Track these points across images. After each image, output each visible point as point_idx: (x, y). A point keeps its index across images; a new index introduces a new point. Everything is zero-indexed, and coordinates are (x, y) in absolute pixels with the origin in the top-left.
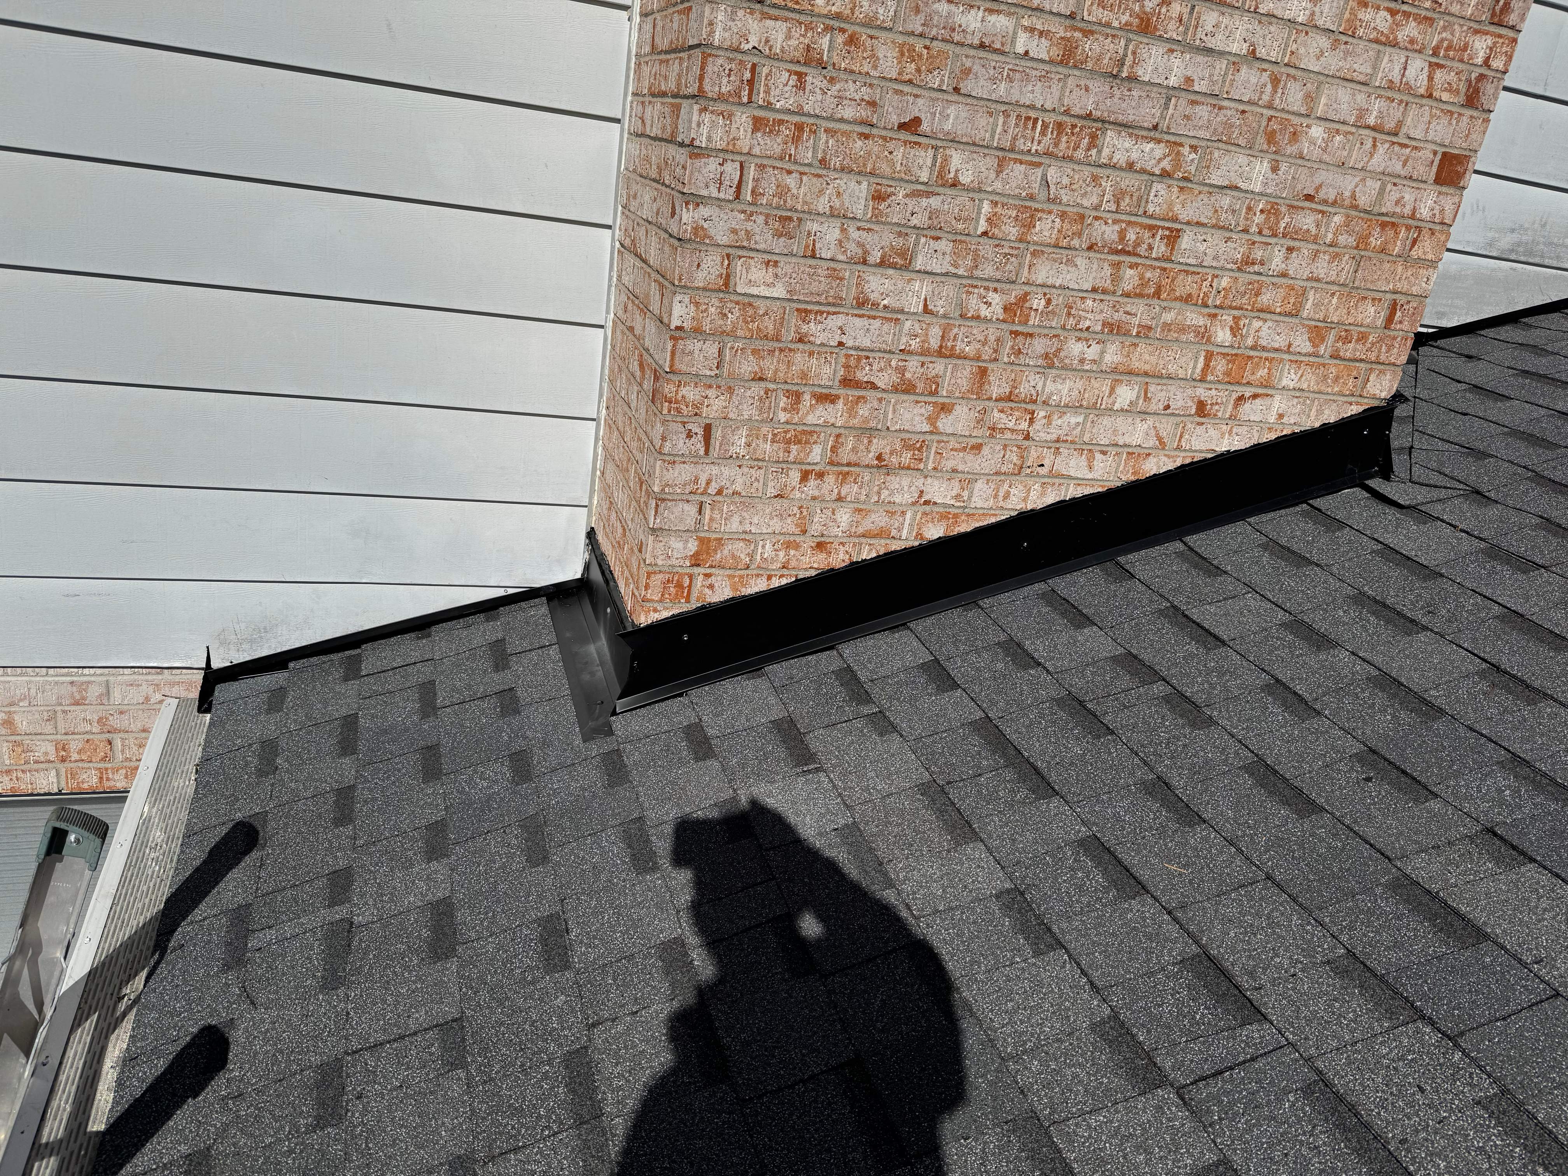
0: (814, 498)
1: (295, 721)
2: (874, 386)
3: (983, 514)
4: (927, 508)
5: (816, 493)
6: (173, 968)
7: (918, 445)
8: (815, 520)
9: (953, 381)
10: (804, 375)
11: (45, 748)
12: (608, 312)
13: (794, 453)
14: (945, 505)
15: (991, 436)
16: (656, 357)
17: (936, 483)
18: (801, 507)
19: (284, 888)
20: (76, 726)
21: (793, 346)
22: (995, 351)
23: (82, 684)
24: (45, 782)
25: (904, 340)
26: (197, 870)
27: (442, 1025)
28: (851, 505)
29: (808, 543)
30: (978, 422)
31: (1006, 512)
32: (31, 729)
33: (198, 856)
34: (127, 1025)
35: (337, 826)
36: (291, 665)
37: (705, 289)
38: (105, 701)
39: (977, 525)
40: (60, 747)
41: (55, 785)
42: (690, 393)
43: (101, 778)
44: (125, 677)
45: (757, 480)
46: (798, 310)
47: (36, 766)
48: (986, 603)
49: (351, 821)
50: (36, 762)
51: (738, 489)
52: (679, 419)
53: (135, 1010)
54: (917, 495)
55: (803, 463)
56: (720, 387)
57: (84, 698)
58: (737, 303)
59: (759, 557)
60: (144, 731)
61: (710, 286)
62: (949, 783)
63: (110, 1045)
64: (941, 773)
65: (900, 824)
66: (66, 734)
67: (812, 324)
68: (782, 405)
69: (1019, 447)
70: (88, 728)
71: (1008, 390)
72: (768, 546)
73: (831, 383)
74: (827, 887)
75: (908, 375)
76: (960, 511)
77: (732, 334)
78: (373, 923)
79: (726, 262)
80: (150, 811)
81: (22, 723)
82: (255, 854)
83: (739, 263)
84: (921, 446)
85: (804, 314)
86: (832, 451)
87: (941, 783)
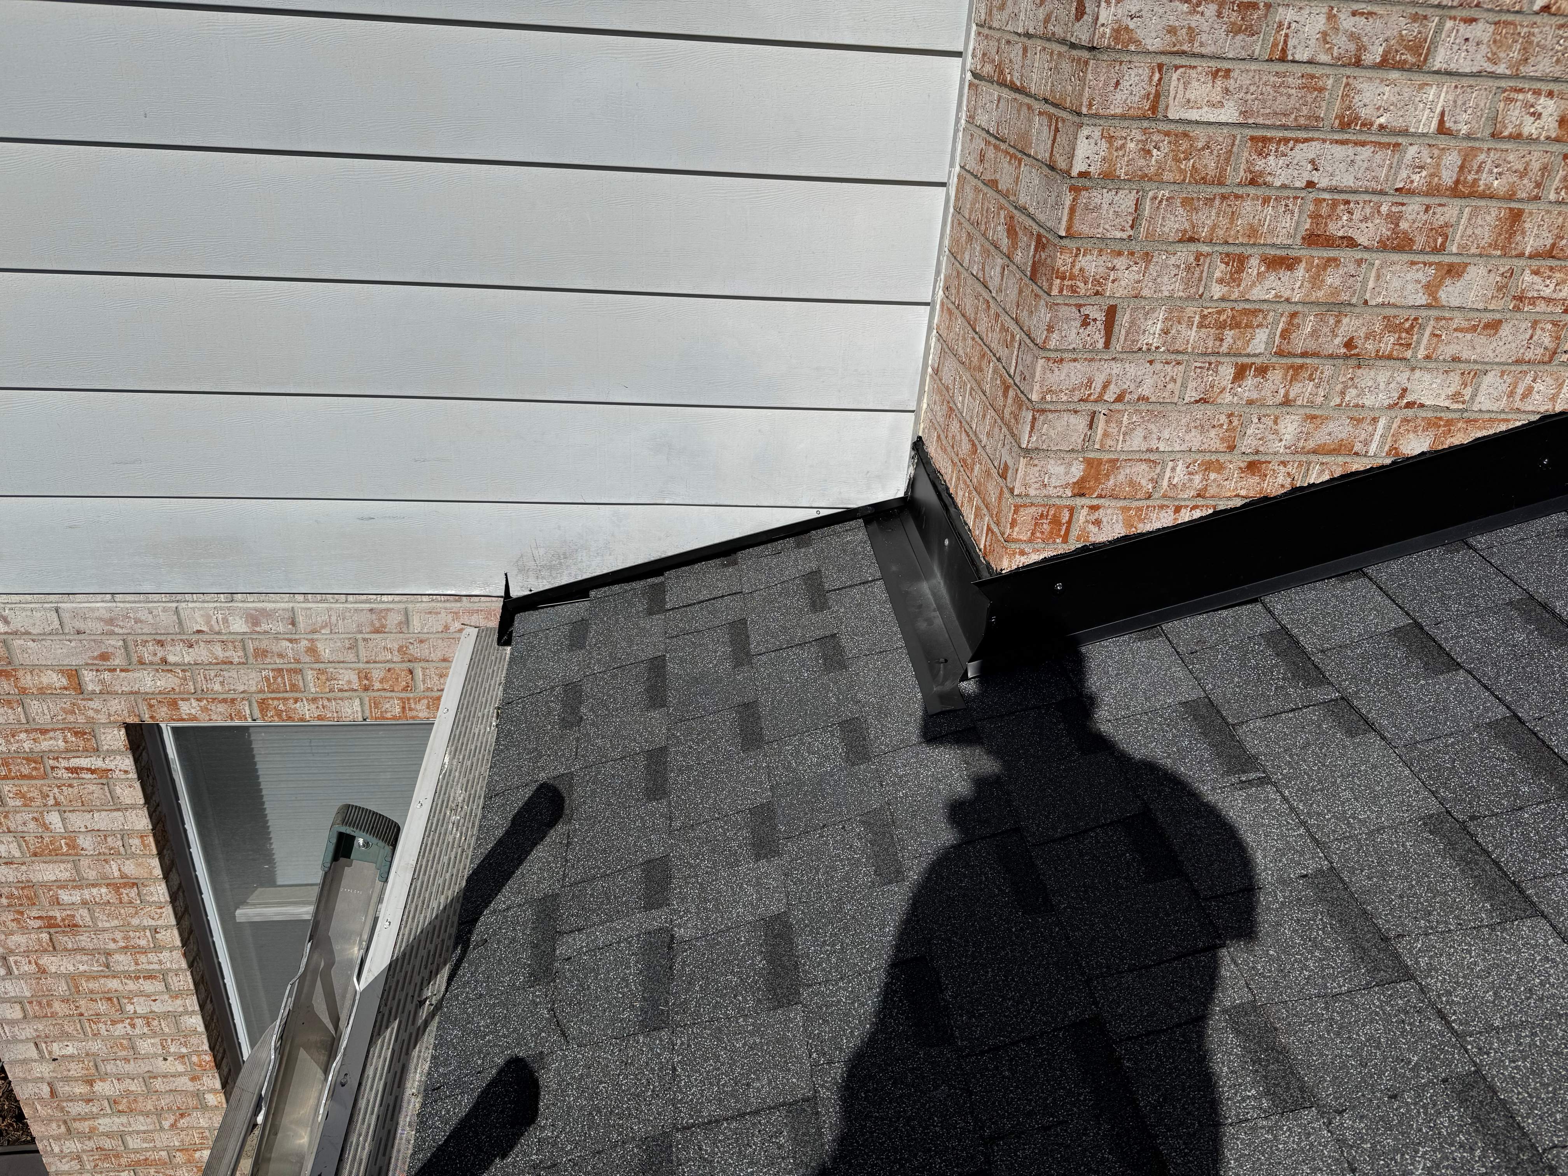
0: (1250, 402)
1: (599, 661)
2: (1351, 243)
3: (1490, 420)
4: (1410, 413)
5: (1255, 395)
6: (476, 969)
7: (1407, 325)
8: (1249, 432)
9: (1469, 232)
10: (1253, 231)
11: (348, 677)
12: (952, 165)
13: (1229, 340)
14: (1436, 408)
15: (1517, 309)
16: (1041, 217)
17: (1427, 377)
18: (1232, 415)
19: (594, 878)
20: (376, 655)
21: (1240, 191)
22: (1538, 185)
23: (381, 611)
24: (350, 711)
25: (1404, 174)
26: (500, 842)
27: (790, 1104)
28: (1302, 411)
29: (1235, 463)
30: (1499, 289)
31: (1523, 416)
32: (334, 658)
33: (500, 825)
34: (429, 1039)
35: (650, 800)
36: (592, 593)
37: (1123, 117)
38: (404, 630)
39: (1479, 434)
40: (362, 675)
41: (360, 714)
42: (1091, 264)
43: (404, 708)
44: (424, 605)
45: (1174, 380)
46: (1252, 138)
47: (340, 694)
48: (1481, 541)
49: (665, 794)
50: (341, 690)
51: (1146, 393)
52: (1072, 301)
53: (437, 1019)
54: (1396, 395)
55: (1240, 355)
56: (1132, 254)
57: (384, 626)
58: (1167, 134)
59: (1165, 483)
60: (444, 660)
61: (1131, 112)
62: (1473, 818)
63: (412, 1067)
64: (1458, 800)
65: (1406, 877)
66: (367, 662)
67: (1271, 158)
68: (1218, 274)
69: (1555, 324)
70: (389, 657)
71: (1549, 242)
72: (1181, 468)
73: (1290, 242)
74: (1306, 967)
75: (1404, 225)
76: (1456, 415)
77: (1156, 179)
78: (697, 939)
79: (1157, 76)
80: (451, 760)
81: (326, 651)
82: (561, 828)
83: (1175, 76)
84: (1412, 327)
85: (1261, 144)
86: (1282, 336)
87: (1461, 817)
